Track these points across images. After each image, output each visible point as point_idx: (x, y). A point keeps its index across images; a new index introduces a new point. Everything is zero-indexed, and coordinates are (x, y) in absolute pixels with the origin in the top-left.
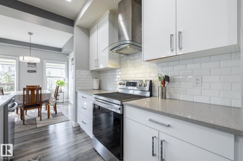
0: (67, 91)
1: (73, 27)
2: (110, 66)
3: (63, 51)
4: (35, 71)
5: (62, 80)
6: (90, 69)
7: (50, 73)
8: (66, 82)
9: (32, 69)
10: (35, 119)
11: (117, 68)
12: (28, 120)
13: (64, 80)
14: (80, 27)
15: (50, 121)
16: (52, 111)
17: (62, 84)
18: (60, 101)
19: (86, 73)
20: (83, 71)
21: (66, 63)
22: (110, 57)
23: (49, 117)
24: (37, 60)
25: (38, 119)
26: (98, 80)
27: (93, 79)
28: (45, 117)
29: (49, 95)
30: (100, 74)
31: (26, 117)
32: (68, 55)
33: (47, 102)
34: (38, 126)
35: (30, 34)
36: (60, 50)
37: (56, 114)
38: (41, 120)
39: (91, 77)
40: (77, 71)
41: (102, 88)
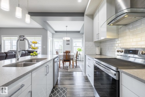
0: (82, 54)
1: (84, 16)
2: (108, 37)
3: (80, 32)
4: (69, 44)
5: (80, 48)
6: (94, 41)
7: (76, 45)
8: (82, 49)
9: (68, 43)
10: (68, 67)
11: (115, 38)
12: (65, 67)
13: (81, 48)
14: (88, 15)
15: (73, 70)
16: (75, 64)
17: (80, 50)
18: (79, 59)
19: (91, 44)
20: (89, 42)
21: (82, 38)
22: (108, 30)
23: (73, 68)
24: (69, 39)
25: (69, 67)
26: (99, 48)
27: (96, 47)
28: (71, 67)
29: (73, 56)
30: (101, 44)
31: (65, 65)
32: (83, 34)
33: (72, 59)
34: (69, 71)
35: (67, 26)
36: (79, 32)
37: (76, 66)
38: (70, 68)
39: (94, 46)
40: (86, 42)
41: (103, 54)
